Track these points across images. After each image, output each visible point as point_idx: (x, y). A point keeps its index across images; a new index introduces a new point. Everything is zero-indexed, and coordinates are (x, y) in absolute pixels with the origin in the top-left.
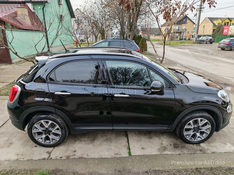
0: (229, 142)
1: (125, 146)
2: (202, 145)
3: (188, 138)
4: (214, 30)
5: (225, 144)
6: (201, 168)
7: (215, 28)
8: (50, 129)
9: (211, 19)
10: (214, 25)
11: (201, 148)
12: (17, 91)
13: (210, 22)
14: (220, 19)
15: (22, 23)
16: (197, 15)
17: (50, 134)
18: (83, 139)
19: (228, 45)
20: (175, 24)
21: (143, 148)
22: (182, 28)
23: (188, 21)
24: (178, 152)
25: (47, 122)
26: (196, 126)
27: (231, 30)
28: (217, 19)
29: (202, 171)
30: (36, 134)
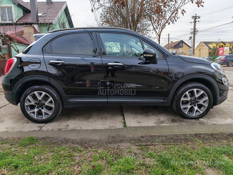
0: (229, 118)
1: (120, 122)
2: (201, 120)
3: (186, 112)
4: (210, 53)
5: (226, 119)
6: (201, 134)
7: (211, 51)
8: (43, 102)
9: (206, 43)
10: (210, 48)
11: (200, 122)
12: (12, 63)
13: (205, 46)
14: (215, 42)
15: (27, 40)
16: (192, 38)
17: (42, 108)
18: (77, 118)
19: (224, 61)
20: (172, 48)
21: (139, 122)
22: (179, 52)
23: (184, 45)
24: (176, 124)
25: (41, 94)
26: (193, 98)
27: (226, 51)
28: (211, 43)
29: (202, 136)
30: (29, 107)
